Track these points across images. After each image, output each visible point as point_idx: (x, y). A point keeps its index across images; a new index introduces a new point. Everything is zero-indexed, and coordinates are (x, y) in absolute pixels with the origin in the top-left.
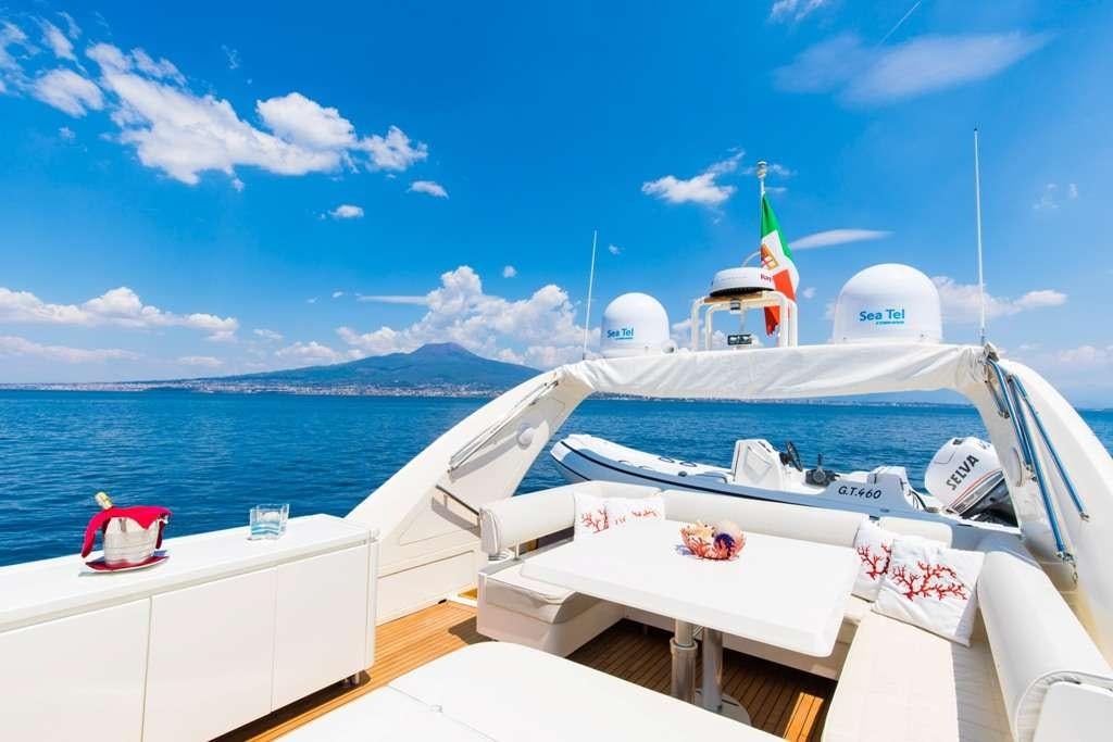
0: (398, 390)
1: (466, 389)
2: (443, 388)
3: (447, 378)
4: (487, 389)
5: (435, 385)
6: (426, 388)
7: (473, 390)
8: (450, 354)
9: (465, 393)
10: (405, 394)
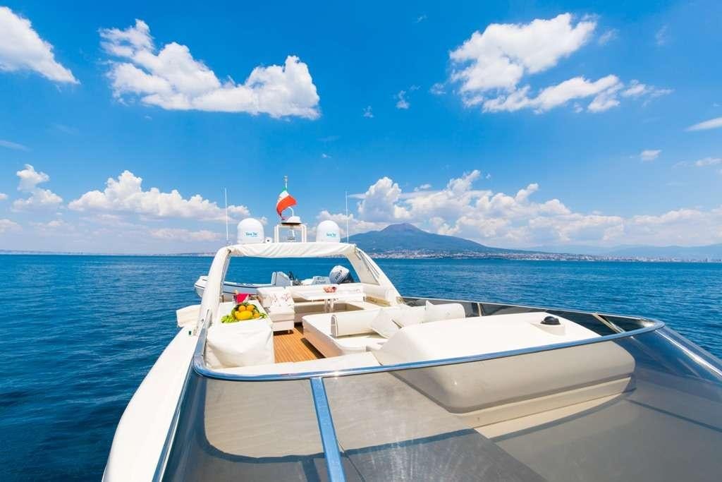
0: (375, 254)
1: (419, 254)
2: (403, 253)
3: (405, 247)
4: (433, 253)
5: (397, 251)
6: (392, 253)
7: (423, 254)
8: (406, 230)
9: (419, 256)
10: (380, 257)
